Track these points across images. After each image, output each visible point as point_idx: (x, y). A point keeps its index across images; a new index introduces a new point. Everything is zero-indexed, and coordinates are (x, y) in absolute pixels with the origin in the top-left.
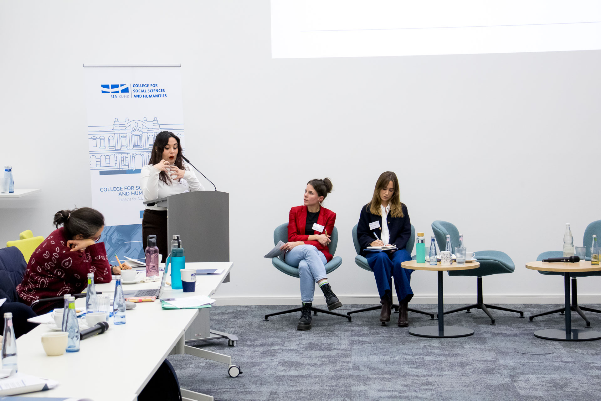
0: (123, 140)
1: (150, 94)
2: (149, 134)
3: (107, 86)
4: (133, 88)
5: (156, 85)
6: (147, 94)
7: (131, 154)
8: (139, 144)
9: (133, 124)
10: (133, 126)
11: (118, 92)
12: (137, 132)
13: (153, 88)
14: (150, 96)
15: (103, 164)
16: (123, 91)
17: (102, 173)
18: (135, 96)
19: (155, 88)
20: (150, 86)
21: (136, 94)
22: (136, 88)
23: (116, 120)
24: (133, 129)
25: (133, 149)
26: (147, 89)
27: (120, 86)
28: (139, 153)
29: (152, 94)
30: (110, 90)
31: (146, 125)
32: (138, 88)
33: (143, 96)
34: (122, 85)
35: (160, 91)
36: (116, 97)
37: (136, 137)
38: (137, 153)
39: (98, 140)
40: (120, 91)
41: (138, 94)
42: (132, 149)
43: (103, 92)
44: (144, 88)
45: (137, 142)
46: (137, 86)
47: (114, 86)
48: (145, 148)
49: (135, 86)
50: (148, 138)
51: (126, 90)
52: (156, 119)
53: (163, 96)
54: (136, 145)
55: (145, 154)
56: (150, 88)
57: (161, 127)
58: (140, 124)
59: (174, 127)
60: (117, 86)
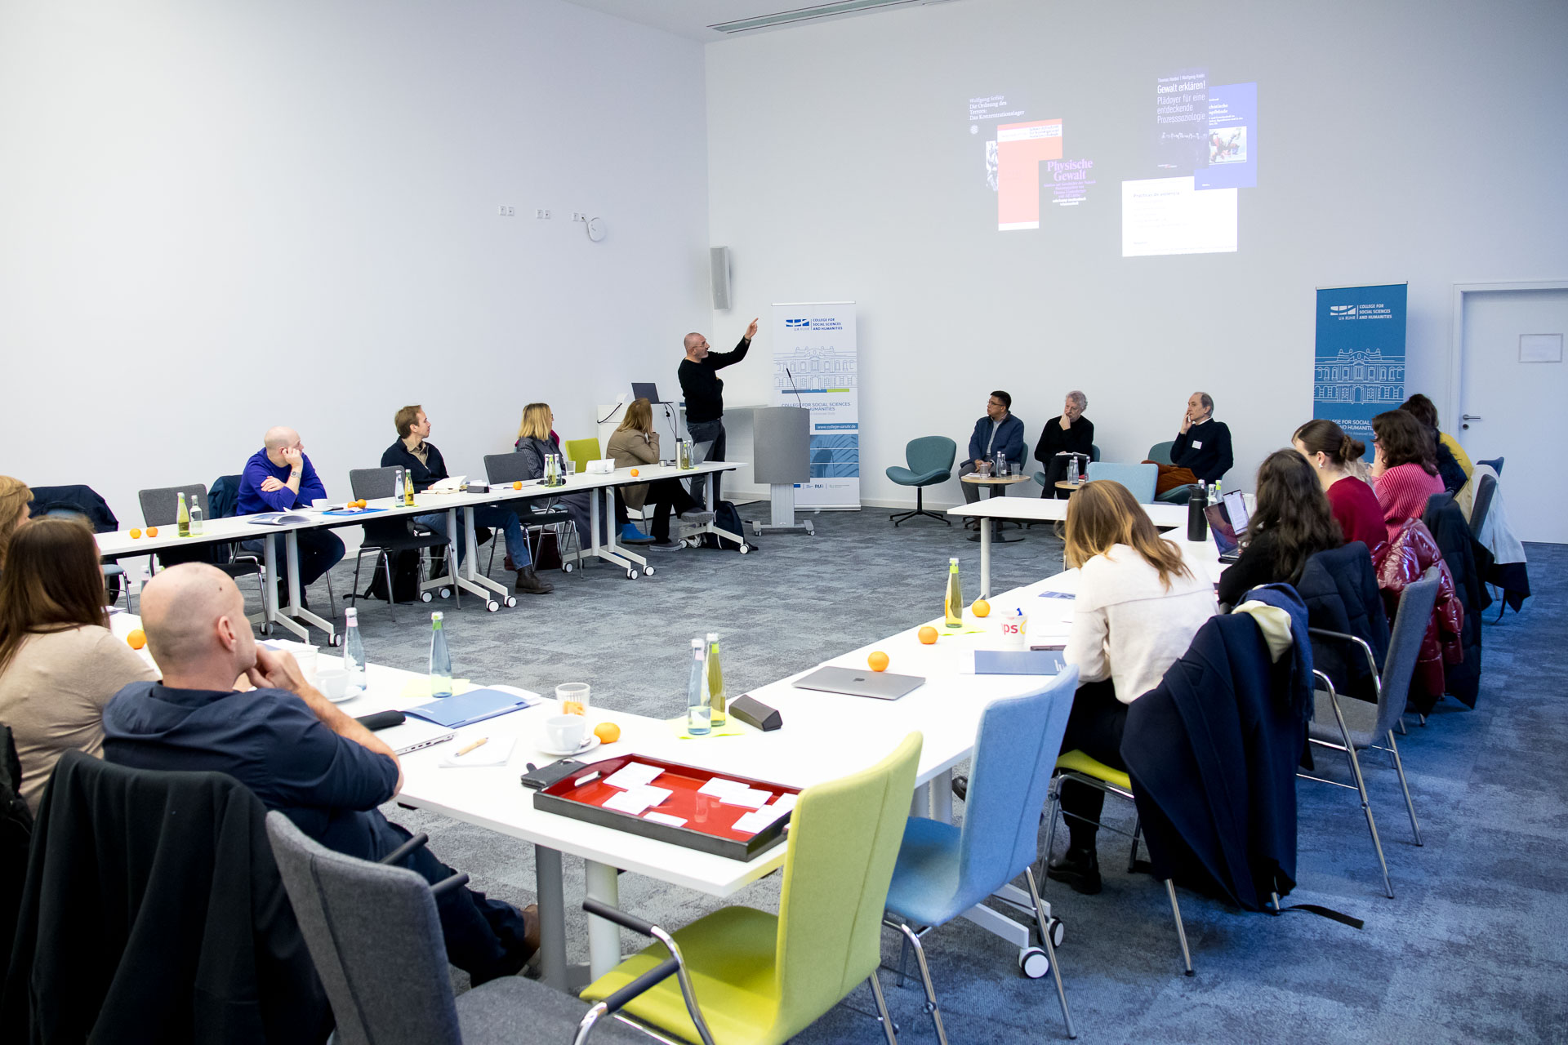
0: (803, 365)
1: (827, 327)
2: (825, 360)
3: (791, 321)
4: (813, 322)
5: (833, 320)
6: (826, 327)
8: (816, 369)
10: (812, 353)
11: (800, 326)
12: (815, 359)
13: (830, 322)
14: (828, 329)
15: (785, 384)
16: (804, 325)
17: (784, 392)
18: (814, 329)
19: (833, 322)
20: (828, 320)
21: (815, 327)
22: (815, 322)
23: (797, 349)
24: (812, 356)
25: (811, 372)
26: (825, 323)
28: (816, 376)
29: (829, 327)
30: (794, 324)
31: (823, 352)
32: (817, 322)
33: (821, 329)
34: (803, 320)
35: (836, 324)
36: (798, 329)
37: (814, 362)
38: (814, 376)
39: (782, 365)
40: (802, 325)
41: (817, 327)
43: (788, 326)
44: (822, 322)
45: (815, 367)
46: (817, 320)
47: (796, 321)
48: (821, 371)
49: (814, 320)
50: (824, 364)
51: (807, 324)
52: (832, 348)
53: (839, 328)
54: (814, 369)
55: (821, 376)
56: (828, 322)
57: (837, 354)
58: (818, 353)
59: (848, 354)
60: (799, 321)
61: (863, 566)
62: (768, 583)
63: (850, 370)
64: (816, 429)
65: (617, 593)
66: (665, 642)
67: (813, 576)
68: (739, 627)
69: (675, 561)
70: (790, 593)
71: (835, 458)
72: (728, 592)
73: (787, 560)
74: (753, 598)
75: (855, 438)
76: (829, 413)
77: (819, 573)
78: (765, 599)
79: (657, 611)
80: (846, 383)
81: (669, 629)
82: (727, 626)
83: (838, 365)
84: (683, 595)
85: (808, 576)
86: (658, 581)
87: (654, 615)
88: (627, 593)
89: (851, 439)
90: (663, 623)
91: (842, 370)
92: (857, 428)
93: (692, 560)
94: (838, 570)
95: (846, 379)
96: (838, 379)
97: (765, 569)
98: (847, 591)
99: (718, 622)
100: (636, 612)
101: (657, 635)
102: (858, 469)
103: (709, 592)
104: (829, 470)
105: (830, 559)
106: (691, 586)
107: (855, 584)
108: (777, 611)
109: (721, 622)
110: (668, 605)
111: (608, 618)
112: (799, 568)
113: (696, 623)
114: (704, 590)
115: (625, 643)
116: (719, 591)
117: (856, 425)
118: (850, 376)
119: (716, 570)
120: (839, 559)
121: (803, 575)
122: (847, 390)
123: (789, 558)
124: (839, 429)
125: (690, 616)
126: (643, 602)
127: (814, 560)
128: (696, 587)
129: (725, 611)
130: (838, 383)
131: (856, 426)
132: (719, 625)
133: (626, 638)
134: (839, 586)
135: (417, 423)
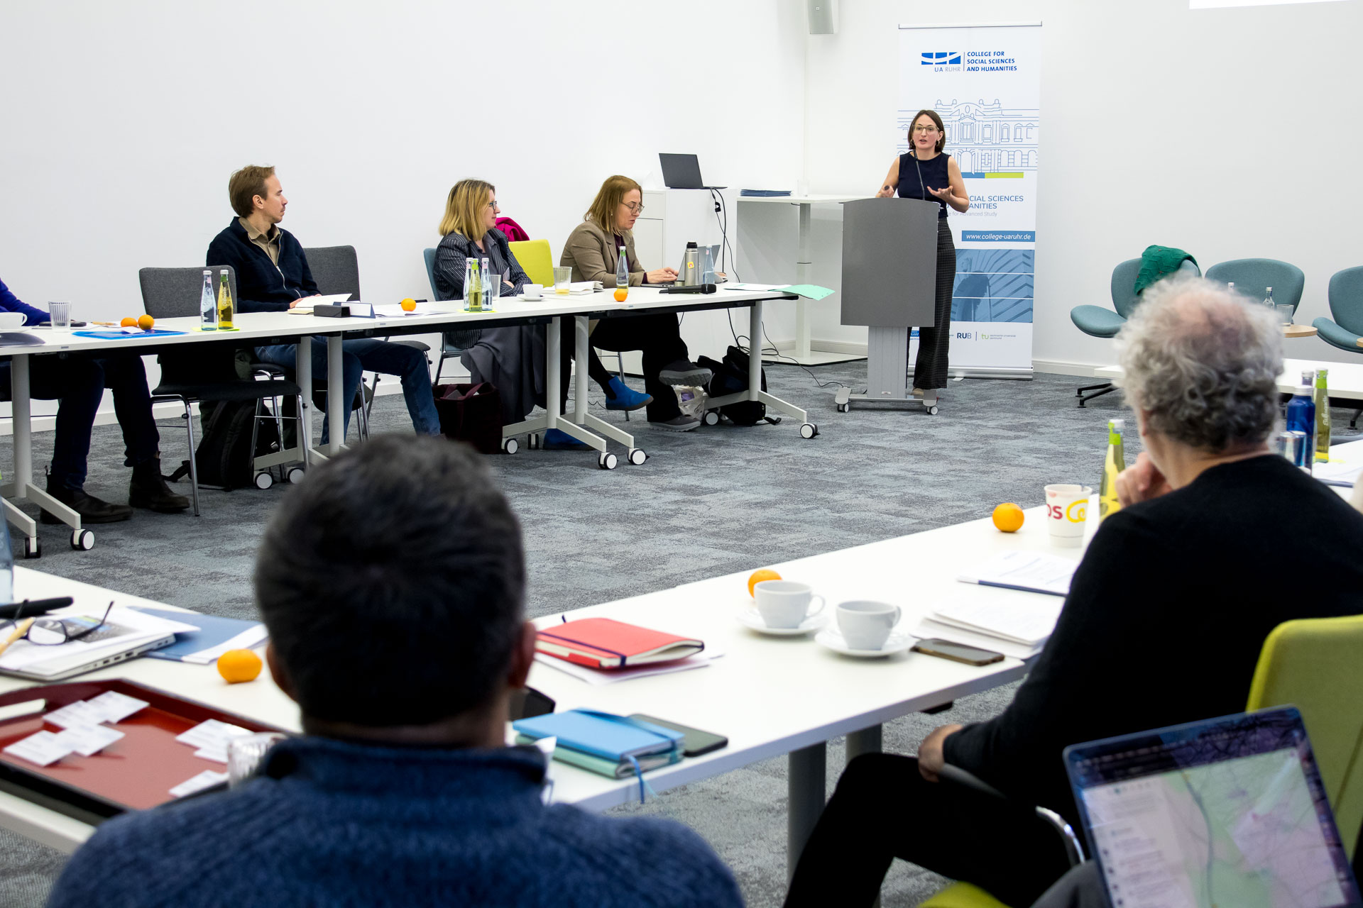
1: (992, 65)
2: (985, 123)
3: (929, 55)
4: (967, 57)
5: (1003, 54)
6: (988, 65)
7: (956, 151)
8: (968, 137)
9: (962, 108)
10: (962, 111)
11: (945, 63)
12: (967, 120)
13: (996, 57)
14: (992, 69)
16: (951, 62)
18: (969, 69)
19: (1001, 57)
20: (992, 54)
21: (971, 65)
22: (971, 58)
23: (940, 102)
24: (962, 116)
25: (960, 143)
26: (987, 58)
27: (948, 54)
28: (968, 150)
29: (995, 65)
30: (934, 60)
31: (982, 110)
32: (975, 58)
33: (980, 69)
34: (951, 54)
35: (1007, 61)
36: (941, 69)
37: (965, 126)
38: (964, 150)
40: (948, 62)
41: (974, 65)
42: (958, 144)
43: (923, 63)
44: (984, 58)
45: (967, 134)
46: (974, 54)
47: (940, 55)
48: (977, 142)
49: (970, 54)
50: (983, 129)
51: (957, 61)
52: (997, 102)
53: (1011, 68)
54: (965, 137)
55: (977, 151)
56: (992, 57)
57: (1004, 113)
58: (973, 108)
59: (1025, 114)
60: (944, 55)
61: (995, 466)
62: (823, 486)
63: (1025, 141)
64: (964, 239)
65: (575, 487)
66: (615, 568)
67: (904, 478)
68: (747, 551)
69: (689, 444)
70: (854, 502)
71: (993, 289)
72: (752, 497)
73: (874, 451)
74: (790, 506)
75: (1028, 256)
76: (987, 214)
77: (917, 473)
78: (808, 510)
79: (623, 519)
80: (1018, 163)
81: (632, 548)
82: (726, 548)
83: (1005, 131)
84: (678, 496)
85: (896, 478)
86: (647, 474)
87: (618, 526)
88: (587, 490)
89: (1022, 259)
90: (625, 538)
91: (1012, 141)
92: (1033, 240)
93: (718, 444)
94: (950, 471)
95: (1018, 155)
96: (1004, 155)
97: (830, 464)
98: (950, 503)
99: (715, 541)
100: (589, 520)
101: (608, 556)
102: (1032, 310)
103: (721, 495)
104: (982, 309)
105: (944, 452)
106: (697, 483)
107: (969, 494)
108: (820, 529)
109: (721, 541)
110: (647, 511)
111: (540, 527)
112: (888, 465)
113: (679, 541)
114: (716, 491)
115: (550, 565)
116: (740, 493)
117: (1032, 234)
118: (1025, 151)
119: (749, 461)
120: (962, 454)
121: (889, 476)
122: (1019, 175)
123: (879, 448)
124: (1002, 240)
125: (677, 529)
126: (606, 505)
127: (919, 454)
128: (704, 485)
129: (735, 525)
130: (1004, 162)
131: (1031, 236)
132: (716, 546)
133: (556, 559)
134: (940, 496)
135: (264, 196)
